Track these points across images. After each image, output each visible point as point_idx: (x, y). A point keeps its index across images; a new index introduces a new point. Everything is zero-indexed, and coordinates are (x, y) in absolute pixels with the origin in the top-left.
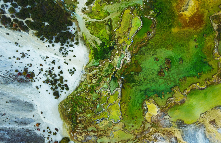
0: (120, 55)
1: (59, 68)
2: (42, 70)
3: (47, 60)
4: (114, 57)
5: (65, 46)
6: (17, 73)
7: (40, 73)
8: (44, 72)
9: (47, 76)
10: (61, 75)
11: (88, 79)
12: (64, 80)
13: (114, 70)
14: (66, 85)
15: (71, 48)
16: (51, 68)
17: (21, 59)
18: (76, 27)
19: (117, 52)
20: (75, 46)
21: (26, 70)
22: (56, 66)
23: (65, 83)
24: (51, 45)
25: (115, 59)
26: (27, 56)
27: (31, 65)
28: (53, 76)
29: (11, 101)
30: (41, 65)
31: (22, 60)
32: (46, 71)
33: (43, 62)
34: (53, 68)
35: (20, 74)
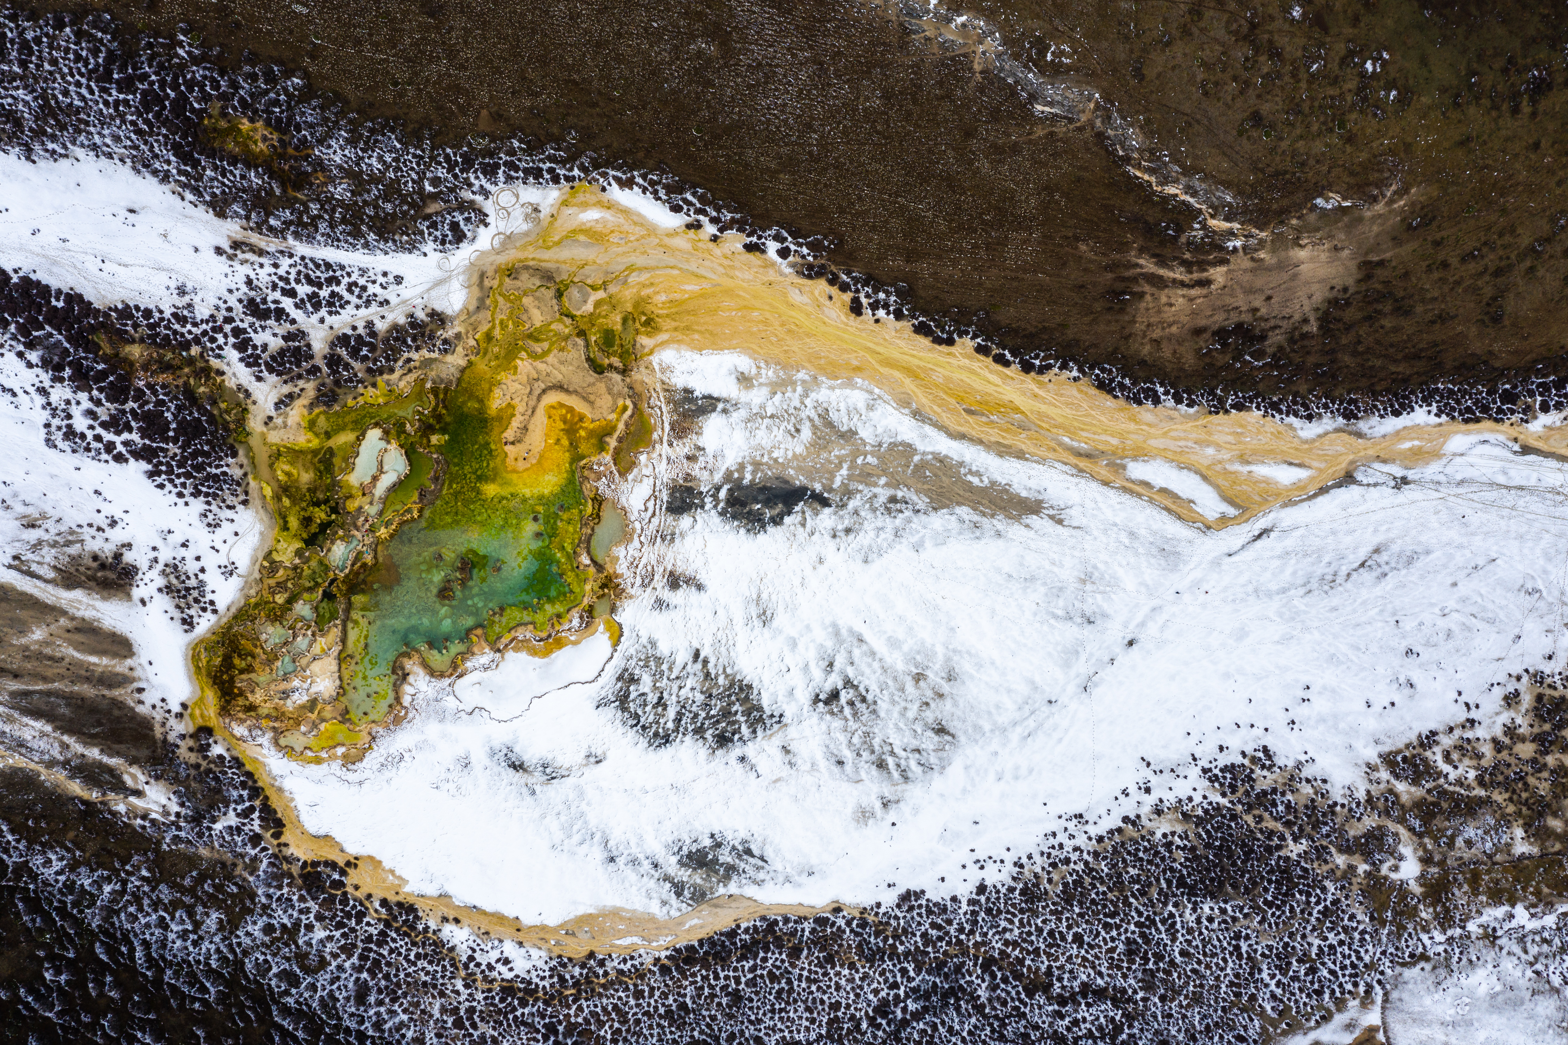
0: (347, 538)
1: (198, 558)
2: (156, 560)
3: (170, 537)
4: (333, 543)
5: (214, 507)
6: (95, 565)
7: (151, 567)
8: (160, 567)
9: (167, 575)
10: (201, 576)
11: (265, 593)
12: (208, 589)
13: (331, 575)
14: (212, 603)
15: (229, 514)
16: (179, 558)
17: (107, 529)
18: (245, 461)
19: (341, 533)
20: (240, 508)
21: (118, 556)
22: (189, 554)
23: (209, 597)
24: (181, 501)
25: (334, 548)
26: (120, 525)
27: (129, 546)
28: (183, 577)
29: (78, 630)
30: (154, 549)
31: (109, 533)
32: (166, 565)
33: (159, 544)
34: (183, 559)
35: (103, 566)
